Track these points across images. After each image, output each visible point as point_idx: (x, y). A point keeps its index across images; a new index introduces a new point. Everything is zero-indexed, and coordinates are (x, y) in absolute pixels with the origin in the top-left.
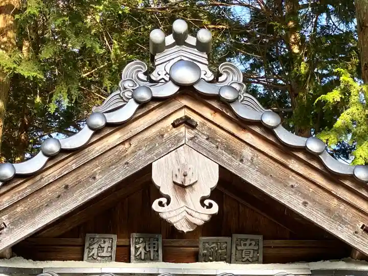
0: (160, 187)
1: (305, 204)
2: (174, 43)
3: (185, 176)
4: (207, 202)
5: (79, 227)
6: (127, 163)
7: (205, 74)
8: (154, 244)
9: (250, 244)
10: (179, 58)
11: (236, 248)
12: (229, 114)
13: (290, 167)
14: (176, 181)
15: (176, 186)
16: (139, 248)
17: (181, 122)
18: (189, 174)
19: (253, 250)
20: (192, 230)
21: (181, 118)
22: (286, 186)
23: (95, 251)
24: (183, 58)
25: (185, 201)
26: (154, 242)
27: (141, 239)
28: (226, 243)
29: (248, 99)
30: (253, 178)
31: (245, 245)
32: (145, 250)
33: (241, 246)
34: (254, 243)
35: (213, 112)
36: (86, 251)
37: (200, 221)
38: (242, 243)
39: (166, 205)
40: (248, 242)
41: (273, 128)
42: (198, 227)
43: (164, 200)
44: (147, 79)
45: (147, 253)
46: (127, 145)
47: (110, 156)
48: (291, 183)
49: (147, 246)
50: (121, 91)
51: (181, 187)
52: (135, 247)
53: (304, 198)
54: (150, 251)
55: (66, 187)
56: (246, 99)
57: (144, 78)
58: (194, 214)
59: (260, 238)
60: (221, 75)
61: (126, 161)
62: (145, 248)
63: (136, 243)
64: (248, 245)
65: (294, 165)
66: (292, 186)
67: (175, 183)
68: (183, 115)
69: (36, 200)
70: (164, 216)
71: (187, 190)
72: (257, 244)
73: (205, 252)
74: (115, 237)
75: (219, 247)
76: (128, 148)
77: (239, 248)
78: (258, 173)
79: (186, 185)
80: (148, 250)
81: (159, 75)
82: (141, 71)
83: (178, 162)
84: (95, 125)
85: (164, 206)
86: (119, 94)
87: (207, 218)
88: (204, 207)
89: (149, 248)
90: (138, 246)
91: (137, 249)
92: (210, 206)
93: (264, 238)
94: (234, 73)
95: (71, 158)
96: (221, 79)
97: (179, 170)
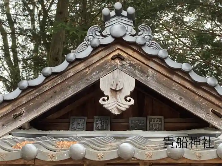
0: (103, 91)
1: (181, 99)
2: (115, 15)
3: (117, 85)
4: (128, 99)
5: (68, 113)
6: (87, 79)
7: (131, 31)
8: (106, 121)
9: (157, 121)
10: (118, 23)
11: (149, 123)
12: (141, 52)
13: (173, 79)
14: (112, 88)
15: (112, 91)
16: (98, 123)
17: (116, 57)
18: (119, 84)
19: (159, 124)
20: (119, 113)
21: (116, 55)
22: (170, 89)
23: (75, 126)
24: (120, 23)
25: (116, 98)
26: (106, 120)
27: (99, 119)
28: (143, 120)
29: (154, 44)
30: (153, 85)
31: (154, 121)
32: (101, 124)
33: (152, 122)
34: (159, 120)
35: (133, 51)
36: (71, 125)
37: (124, 108)
38: (153, 120)
39: (106, 101)
40: (156, 120)
41: (164, 59)
42: (123, 111)
43: (106, 98)
44: (101, 35)
45: (102, 126)
46: (87, 70)
47: (78, 76)
48: (174, 88)
49: (102, 122)
50: (86, 41)
51: (115, 91)
52: (96, 123)
53: (180, 96)
54: (103, 125)
55: (55, 92)
56: (153, 44)
57: (99, 34)
58: (121, 105)
59: (162, 117)
60: (140, 31)
61: (86, 78)
62: (101, 123)
63: (97, 121)
64: (156, 121)
65: (175, 78)
66: (174, 90)
67: (111, 89)
68: (117, 53)
69: (40, 99)
70: (105, 106)
71: (118, 93)
72: (161, 121)
73: (133, 125)
74: (86, 118)
75: (140, 123)
76: (88, 71)
77: (151, 123)
78: (156, 83)
79: (117, 90)
80: (102, 124)
81: (107, 32)
82: (97, 31)
83: (113, 78)
84: (70, 60)
85: (105, 101)
86: (85, 43)
87: (127, 107)
88: (126, 101)
89: (103, 123)
90: (97, 122)
91: (96, 124)
92: (130, 100)
93: (165, 118)
94: (147, 30)
95: (58, 77)
96: (139, 33)
97: (114, 82)
